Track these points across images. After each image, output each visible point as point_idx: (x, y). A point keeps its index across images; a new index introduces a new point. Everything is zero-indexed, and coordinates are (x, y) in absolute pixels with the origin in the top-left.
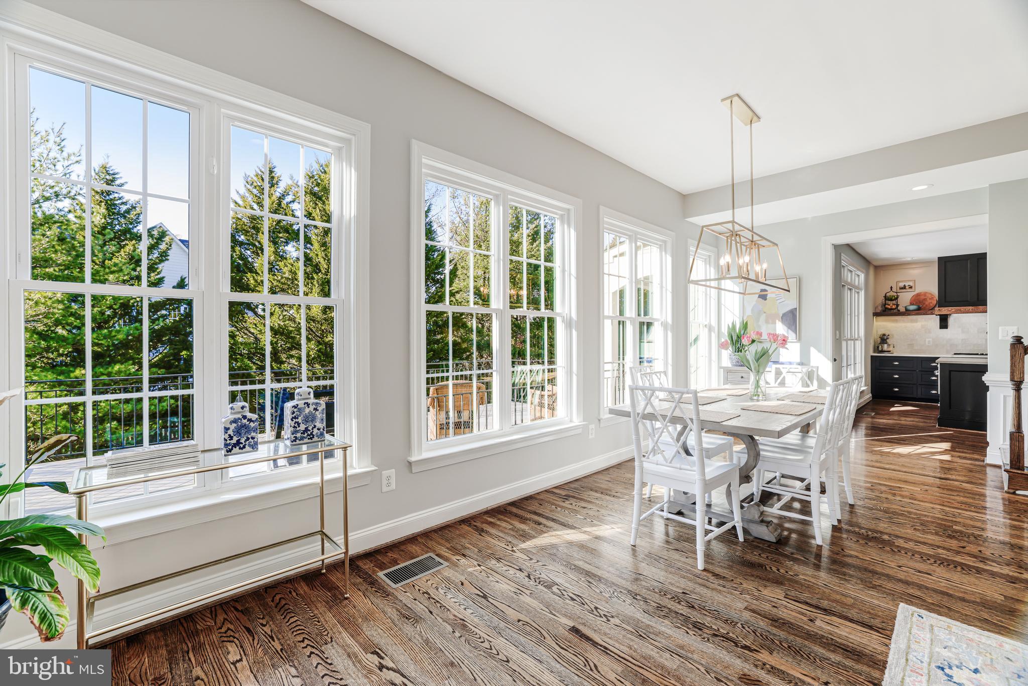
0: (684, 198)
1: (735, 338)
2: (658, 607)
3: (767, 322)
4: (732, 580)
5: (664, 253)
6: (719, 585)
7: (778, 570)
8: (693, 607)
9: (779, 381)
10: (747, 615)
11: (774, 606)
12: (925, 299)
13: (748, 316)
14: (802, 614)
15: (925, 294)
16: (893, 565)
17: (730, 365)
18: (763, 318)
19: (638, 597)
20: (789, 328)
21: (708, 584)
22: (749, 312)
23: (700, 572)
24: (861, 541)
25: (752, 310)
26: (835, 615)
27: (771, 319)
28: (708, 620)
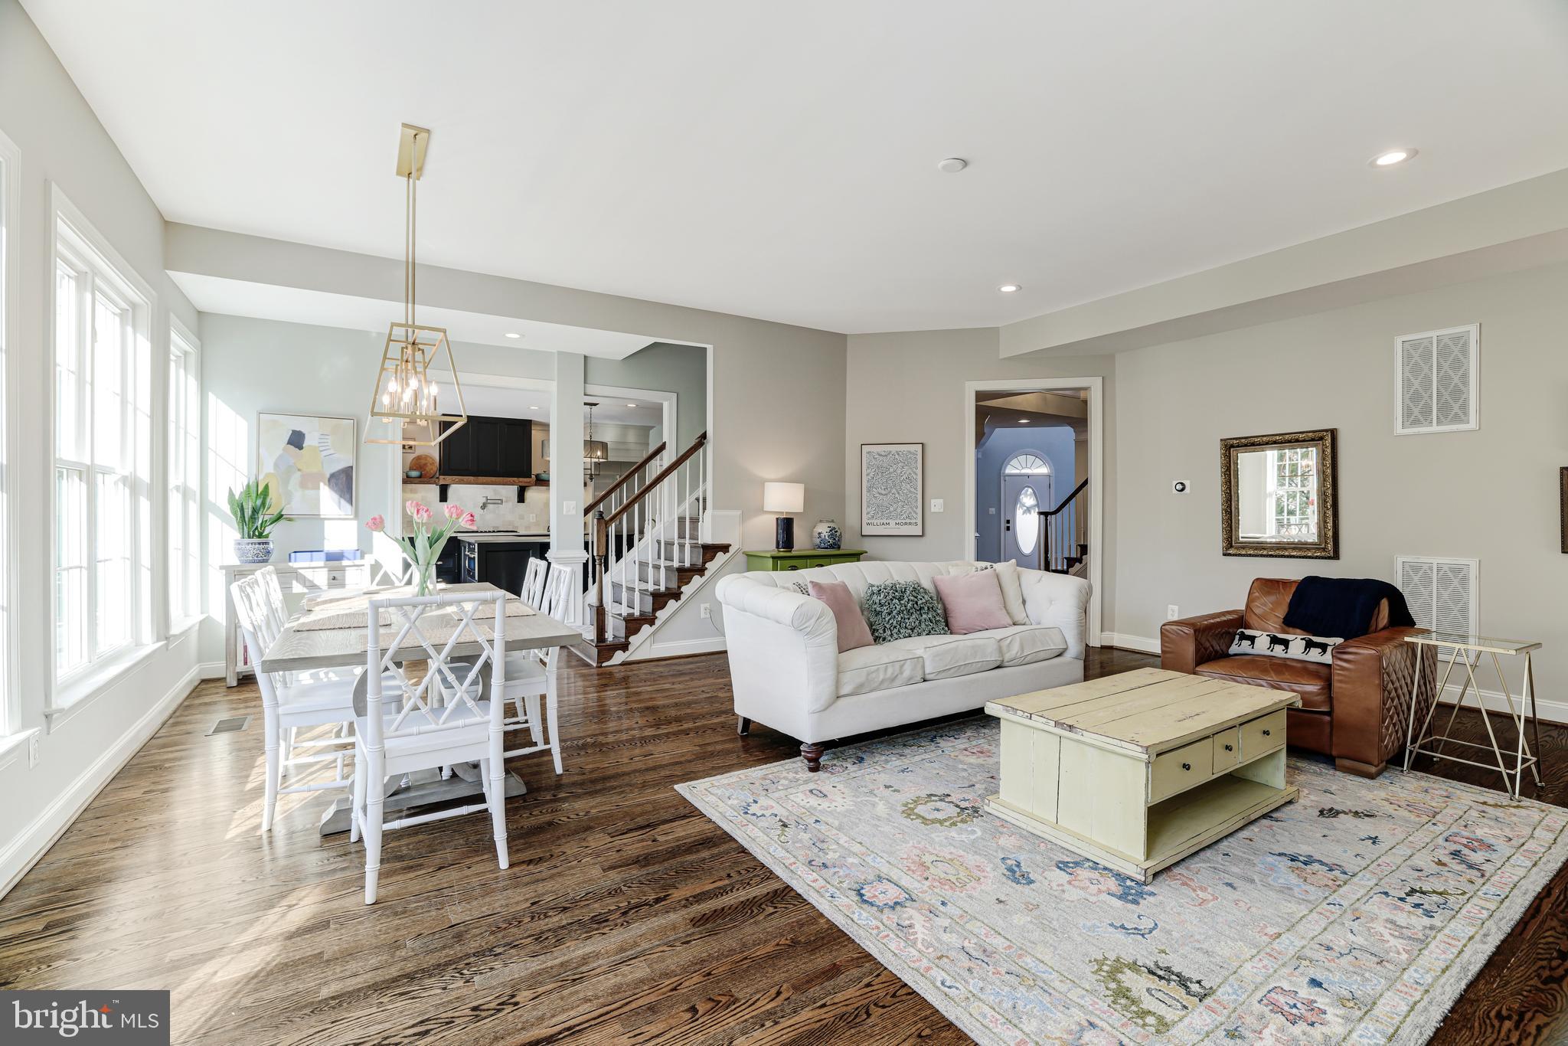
0: (169, 227)
1: (248, 512)
2: (536, 939)
3: (303, 485)
4: (552, 856)
5: (129, 329)
6: (549, 869)
7: (568, 818)
8: (565, 909)
9: (378, 578)
10: (614, 875)
11: (618, 851)
12: (425, 464)
13: (267, 475)
14: (643, 840)
15: (426, 457)
16: (626, 760)
17: (238, 563)
18: (296, 477)
19: (498, 950)
20: (341, 496)
21: (539, 876)
22: (268, 467)
23: (510, 872)
24: (582, 753)
25: (276, 465)
26: (659, 825)
27: (309, 482)
28: (597, 908)
